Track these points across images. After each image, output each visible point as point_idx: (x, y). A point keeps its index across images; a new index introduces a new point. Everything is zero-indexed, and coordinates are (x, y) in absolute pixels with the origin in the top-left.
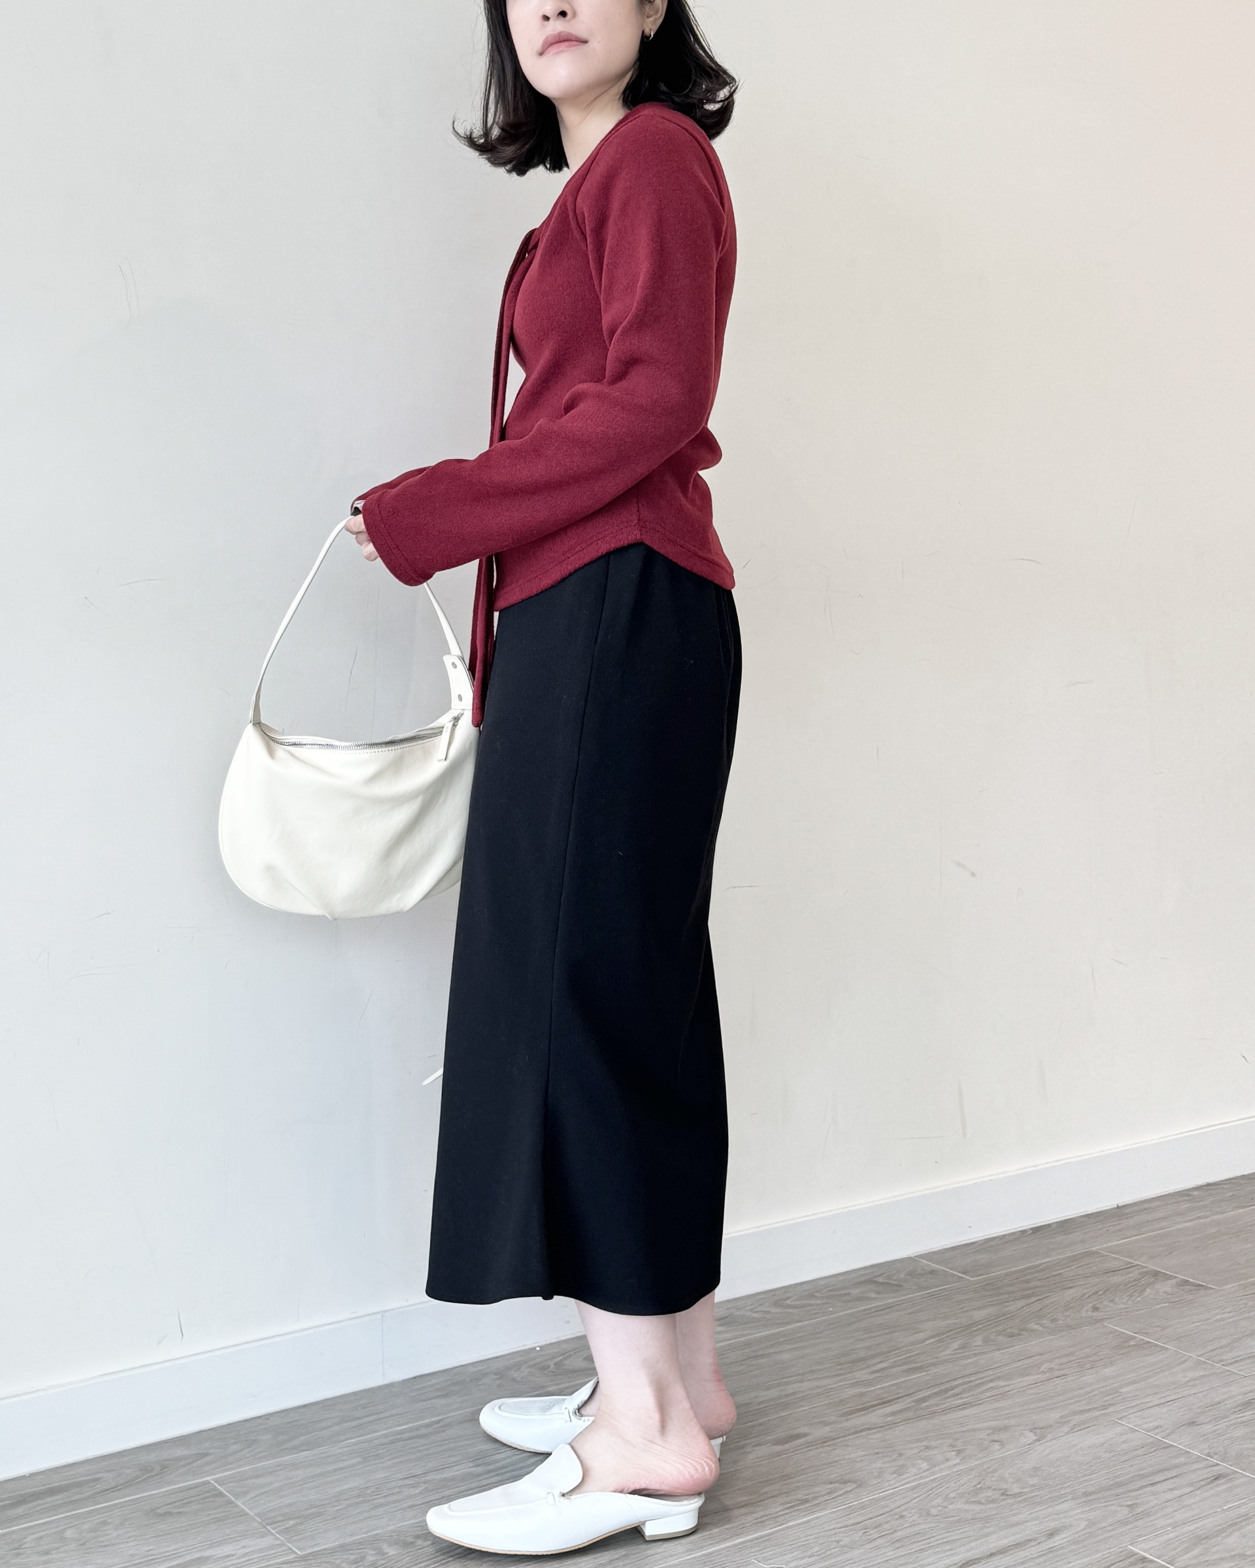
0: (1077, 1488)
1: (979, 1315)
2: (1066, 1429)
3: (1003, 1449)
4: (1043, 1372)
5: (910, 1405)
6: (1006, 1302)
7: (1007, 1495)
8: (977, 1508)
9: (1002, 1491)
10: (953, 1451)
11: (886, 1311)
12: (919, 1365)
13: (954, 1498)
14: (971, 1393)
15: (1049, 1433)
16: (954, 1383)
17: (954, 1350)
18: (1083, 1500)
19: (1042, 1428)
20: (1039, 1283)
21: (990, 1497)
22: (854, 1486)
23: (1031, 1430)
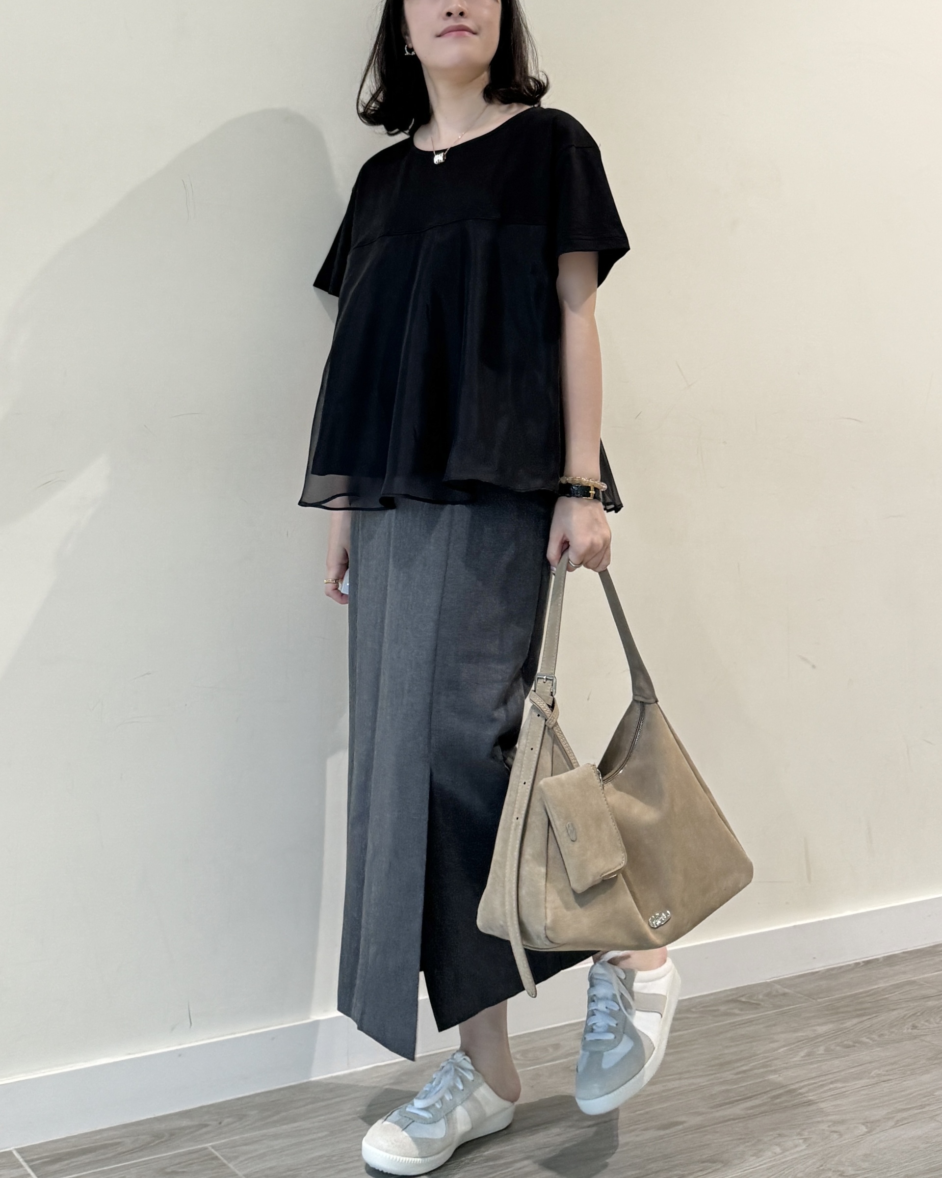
1: (821, 1029)
2: (891, 1123)
4: (873, 1077)
5: (765, 1101)
6: (843, 1020)
9: (839, 1173)
10: (800, 1139)
11: (748, 1024)
12: (773, 1068)
14: (814, 1093)
15: (879, 1126)
16: (802, 1084)
17: (802, 1057)
20: (869, 1005)
22: (722, 1165)
23: (863, 1124)
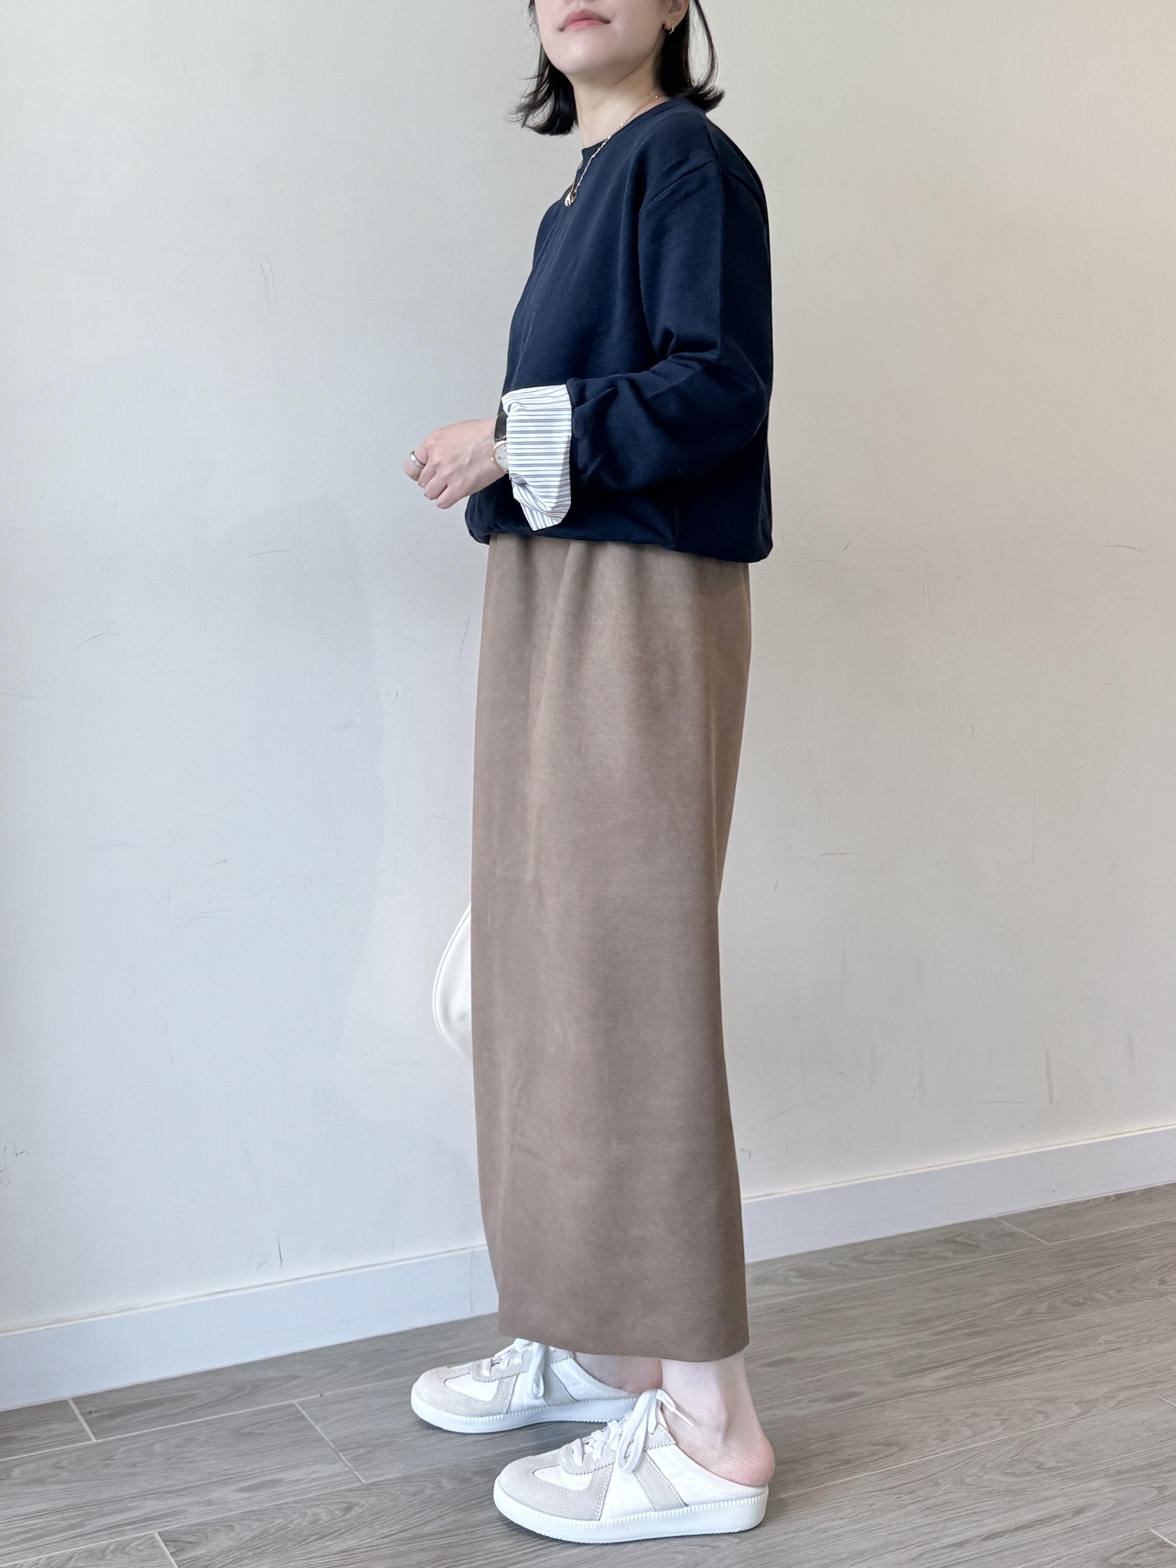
0: (1111, 1465)
1: (1047, 1281)
2: (1111, 1404)
3: (1047, 1422)
4: (1101, 1344)
5: (963, 1370)
6: (1077, 1269)
7: (1043, 1469)
8: (1010, 1479)
9: (1037, 1465)
10: (998, 1420)
11: (959, 1272)
12: (980, 1329)
13: (991, 1468)
14: (1027, 1362)
15: (1094, 1407)
16: (1011, 1351)
17: (1019, 1315)
18: (1115, 1478)
19: (1089, 1402)
20: (1113, 1252)
21: (1025, 1470)
22: (897, 1449)
23: (1077, 1404)
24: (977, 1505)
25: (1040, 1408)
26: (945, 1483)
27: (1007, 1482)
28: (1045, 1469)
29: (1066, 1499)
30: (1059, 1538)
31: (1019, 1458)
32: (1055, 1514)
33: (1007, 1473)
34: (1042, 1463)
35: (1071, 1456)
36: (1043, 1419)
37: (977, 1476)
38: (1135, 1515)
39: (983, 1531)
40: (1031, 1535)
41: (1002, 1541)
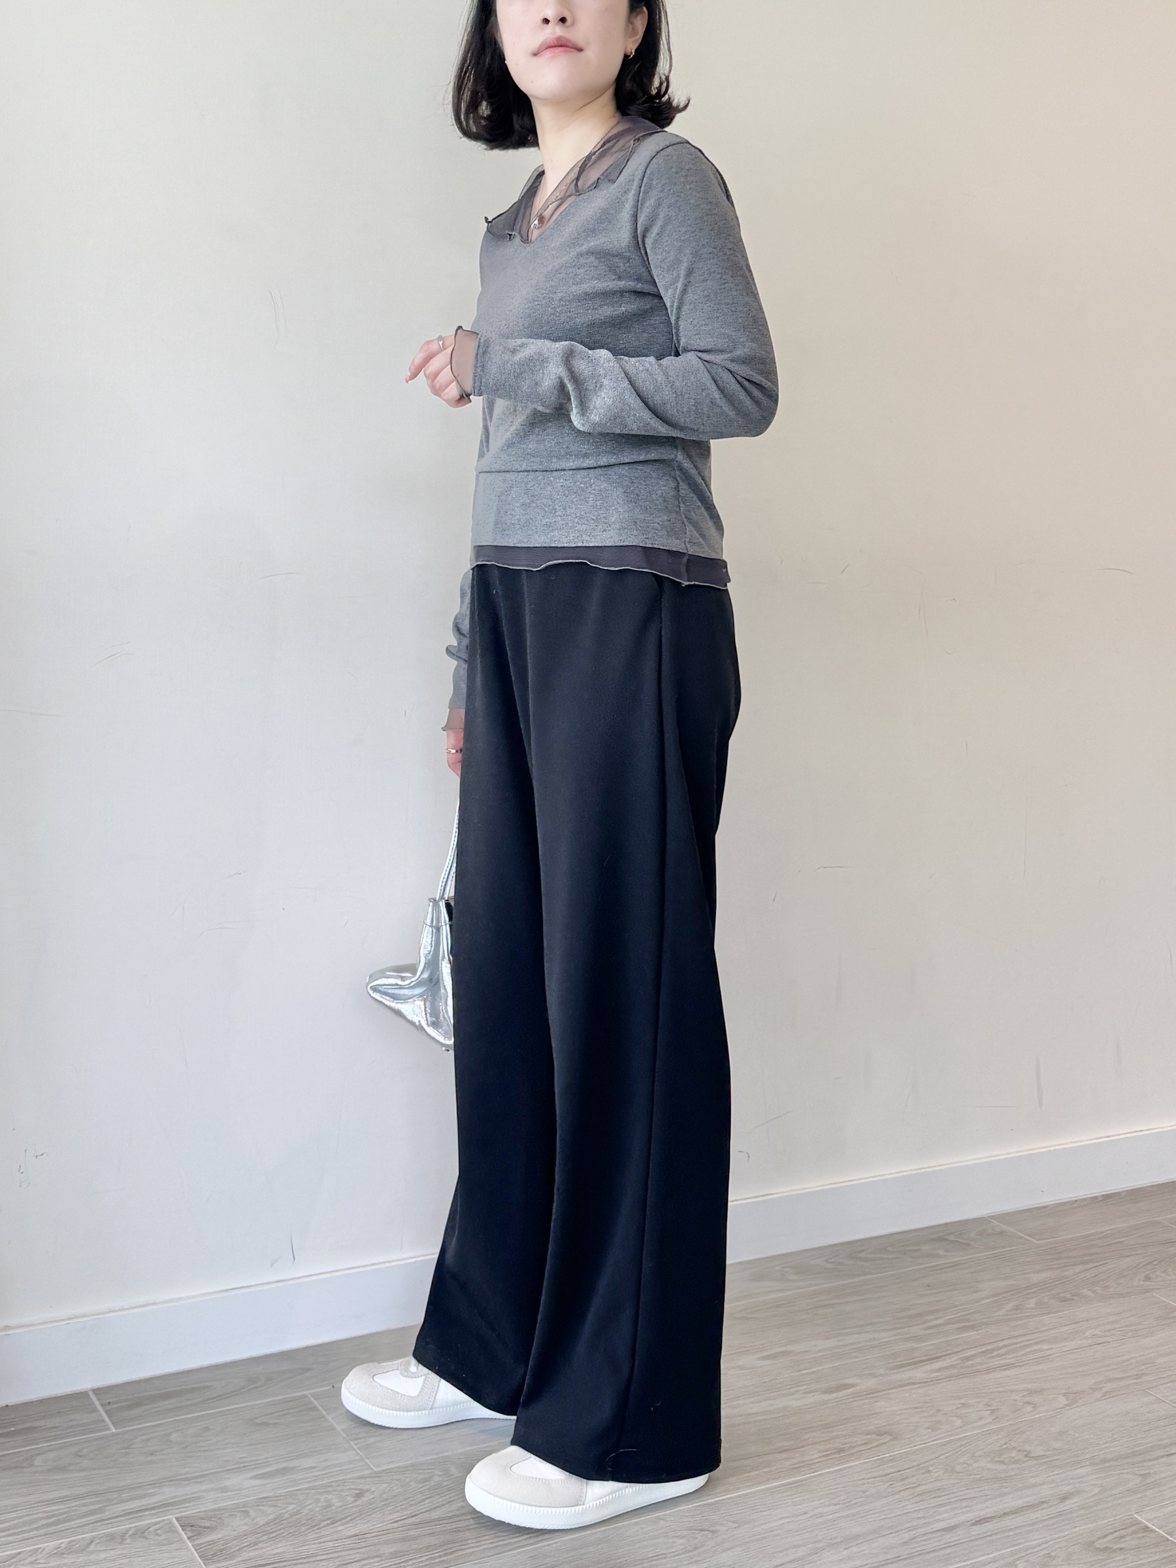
0: (1096, 1454)
1: (1035, 1278)
2: (1098, 1395)
3: (1036, 1412)
5: (955, 1363)
6: (1064, 1266)
7: (1029, 1457)
8: (1000, 1467)
9: (1025, 1453)
10: (987, 1410)
11: (951, 1269)
12: (971, 1323)
13: (980, 1456)
14: (1014, 1355)
15: (1081, 1398)
16: (1001, 1344)
17: (1008, 1311)
18: (1100, 1466)
20: (1100, 1249)
21: (1013, 1458)
22: (889, 1438)
23: (1064, 1395)
24: (968, 1491)
25: (1028, 1399)
26: (935, 1471)
27: (996, 1470)
28: (1033, 1457)
29: (1052, 1485)
30: (1046, 1523)
31: (1007, 1448)
32: (1042, 1500)
33: (996, 1462)
34: (1029, 1452)
35: (1057, 1445)
36: (1031, 1409)
37: (967, 1464)
38: (1119, 1501)
39: (971, 1516)
40: (1018, 1520)
41: (989, 1526)
